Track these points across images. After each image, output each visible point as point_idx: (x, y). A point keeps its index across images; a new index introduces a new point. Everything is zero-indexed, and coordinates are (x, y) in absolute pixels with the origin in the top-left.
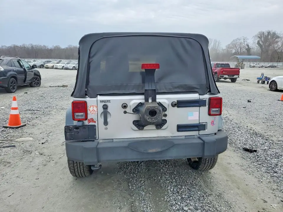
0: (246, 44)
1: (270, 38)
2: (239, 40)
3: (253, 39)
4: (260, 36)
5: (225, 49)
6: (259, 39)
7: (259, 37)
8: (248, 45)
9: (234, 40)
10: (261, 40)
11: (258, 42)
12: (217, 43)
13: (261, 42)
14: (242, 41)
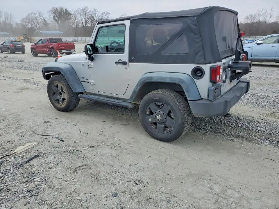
0: (42, 19)
1: (63, 14)
2: (34, 14)
3: (48, 14)
4: (54, 11)
5: (19, 24)
6: (53, 15)
7: (54, 13)
8: (45, 20)
9: (29, 14)
10: (56, 15)
11: (54, 17)
12: (9, 16)
13: (56, 18)
14: (38, 15)
